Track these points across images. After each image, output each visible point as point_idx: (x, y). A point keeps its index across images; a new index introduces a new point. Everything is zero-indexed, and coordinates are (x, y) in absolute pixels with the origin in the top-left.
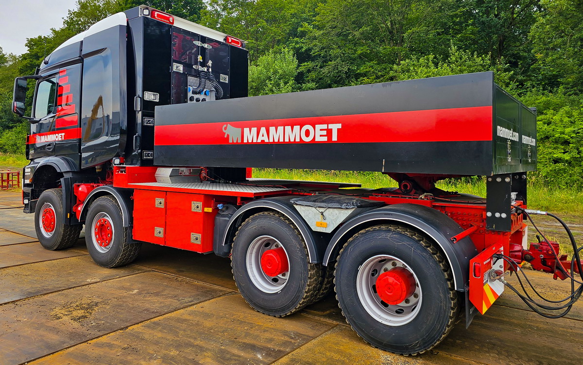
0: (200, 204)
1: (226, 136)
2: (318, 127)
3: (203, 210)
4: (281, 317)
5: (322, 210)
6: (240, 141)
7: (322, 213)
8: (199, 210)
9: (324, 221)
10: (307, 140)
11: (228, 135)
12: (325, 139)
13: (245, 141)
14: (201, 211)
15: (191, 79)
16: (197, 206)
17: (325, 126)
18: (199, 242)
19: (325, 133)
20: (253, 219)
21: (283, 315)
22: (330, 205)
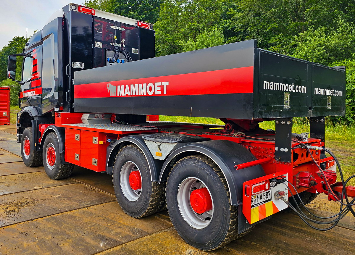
0: (97, 138)
1: (108, 92)
2: (157, 84)
3: (98, 142)
4: (137, 218)
5: (159, 144)
6: (115, 95)
7: (159, 146)
8: (96, 143)
9: (160, 152)
10: (150, 93)
11: (110, 91)
12: (160, 93)
13: (118, 95)
14: (97, 143)
15: (109, 52)
16: (95, 140)
17: (159, 84)
18: (96, 165)
19: (159, 88)
20: (124, 150)
21: (139, 217)
22: (163, 141)
